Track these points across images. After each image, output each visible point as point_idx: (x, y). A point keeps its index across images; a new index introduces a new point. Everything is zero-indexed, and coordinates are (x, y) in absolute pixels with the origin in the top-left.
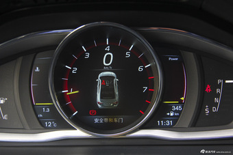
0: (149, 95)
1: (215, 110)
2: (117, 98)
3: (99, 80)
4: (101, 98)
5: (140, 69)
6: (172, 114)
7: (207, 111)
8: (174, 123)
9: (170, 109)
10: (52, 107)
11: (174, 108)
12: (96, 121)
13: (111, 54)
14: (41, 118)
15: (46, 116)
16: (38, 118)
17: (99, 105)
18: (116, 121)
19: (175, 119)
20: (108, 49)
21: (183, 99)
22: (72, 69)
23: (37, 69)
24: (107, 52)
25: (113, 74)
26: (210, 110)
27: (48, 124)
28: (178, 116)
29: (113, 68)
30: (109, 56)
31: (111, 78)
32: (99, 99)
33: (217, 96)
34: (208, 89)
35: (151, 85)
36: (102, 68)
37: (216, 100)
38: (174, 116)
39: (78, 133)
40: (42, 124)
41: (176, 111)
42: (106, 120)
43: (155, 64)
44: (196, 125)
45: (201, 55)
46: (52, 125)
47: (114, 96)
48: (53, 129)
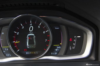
0: (48, 43)
1: (73, 48)
2: (35, 44)
3: (28, 37)
4: (29, 44)
5: (44, 32)
6: (57, 50)
7: (70, 48)
8: (58, 54)
9: (56, 48)
10: (9, 48)
11: (58, 48)
12: (27, 53)
13: (32, 27)
14: (5, 53)
15: (7, 52)
16: (3, 53)
17: (28, 47)
18: (35, 53)
19: (58, 52)
20: (31, 25)
21: (61, 44)
22: (17, 33)
23: (3, 33)
24: (31, 26)
25: (33, 34)
26: (72, 48)
27: (7, 55)
28: (59, 51)
29: (33, 32)
30: (31, 28)
31: (33, 36)
32: (28, 45)
33: (74, 42)
34: (71, 40)
35: (48, 39)
36: (29, 32)
37: (74, 44)
38: (58, 51)
39: (19, 58)
40: (5, 55)
41: (58, 49)
42: (31, 53)
43: (49, 30)
44: (66, 54)
45: (68, 27)
46: (9, 55)
47: (33, 43)
48: (9, 57)
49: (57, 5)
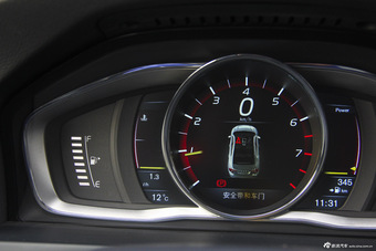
2: (257, 164)
3: (232, 136)
4: (234, 163)
5: (293, 123)
6: (337, 191)
10: (165, 173)
11: (341, 182)
12: (226, 195)
13: (251, 100)
14: (146, 187)
15: (155, 186)
16: (143, 188)
17: (231, 174)
18: (255, 197)
20: (247, 92)
21: (354, 169)
22: (194, 120)
23: (144, 118)
24: (246, 96)
25: (252, 128)
27: (157, 198)
28: (347, 195)
29: (253, 120)
30: (248, 103)
31: (252, 134)
32: (230, 164)
35: (309, 148)
36: (237, 120)
38: (340, 194)
39: (201, 212)
40: (149, 197)
41: (343, 187)
42: (240, 195)
44: (373, 208)
46: (162, 198)
47: (252, 161)
48: (163, 204)
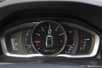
0: (63, 43)
1: (83, 48)
2: (52, 44)
3: (47, 38)
4: (47, 44)
5: (60, 35)
7: (81, 49)
9: (69, 48)
10: (32, 47)
11: (71, 48)
12: (46, 51)
15: (30, 49)
16: (27, 50)
17: (47, 46)
18: (52, 51)
19: (71, 51)
20: (50, 28)
21: (73, 45)
22: (38, 35)
23: (27, 34)
24: (50, 29)
25: (51, 36)
26: (82, 48)
27: (30, 52)
28: (72, 50)
29: (51, 34)
30: (50, 31)
33: (84, 44)
34: (81, 42)
35: (63, 40)
36: (48, 34)
38: (70, 50)
39: (40, 55)
40: (28, 52)
41: (71, 49)
42: (49, 51)
43: (64, 33)
44: (77, 53)
45: (79, 31)
46: (32, 52)
47: (51, 43)
49: (73, 14)
